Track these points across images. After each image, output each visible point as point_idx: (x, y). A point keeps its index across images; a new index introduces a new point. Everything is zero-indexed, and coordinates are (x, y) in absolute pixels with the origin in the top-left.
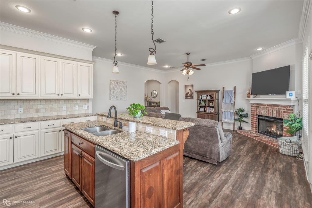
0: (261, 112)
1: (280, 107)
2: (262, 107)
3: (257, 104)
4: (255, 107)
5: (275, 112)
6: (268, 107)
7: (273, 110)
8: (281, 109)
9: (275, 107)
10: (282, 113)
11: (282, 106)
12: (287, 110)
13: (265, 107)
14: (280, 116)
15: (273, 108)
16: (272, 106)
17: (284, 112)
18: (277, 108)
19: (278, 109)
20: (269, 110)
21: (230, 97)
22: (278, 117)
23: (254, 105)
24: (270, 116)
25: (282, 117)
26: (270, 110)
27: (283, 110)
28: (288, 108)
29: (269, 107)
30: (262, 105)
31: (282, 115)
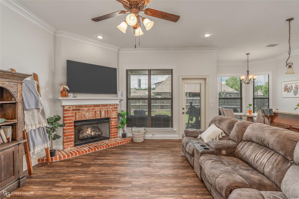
0: (84, 116)
1: (108, 107)
2: (85, 110)
3: (76, 106)
4: (73, 110)
5: (103, 113)
6: (94, 108)
7: (100, 111)
8: (109, 109)
9: (103, 107)
10: (110, 112)
11: (110, 105)
12: (115, 108)
13: (91, 108)
14: (109, 115)
15: (101, 108)
16: (100, 106)
17: (113, 111)
18: (105, 108)
19: (107, 108)
20: (95, 112)
21: (34, 95)
22: (106, 117)
23: (70, 108)
24: (97, 118)
25: (110, 116)
26: (98, 111)
27: (112, 109)
28: (116, 107)
29: (96, 108)
30: (86, 106)
31: (110, 114)
